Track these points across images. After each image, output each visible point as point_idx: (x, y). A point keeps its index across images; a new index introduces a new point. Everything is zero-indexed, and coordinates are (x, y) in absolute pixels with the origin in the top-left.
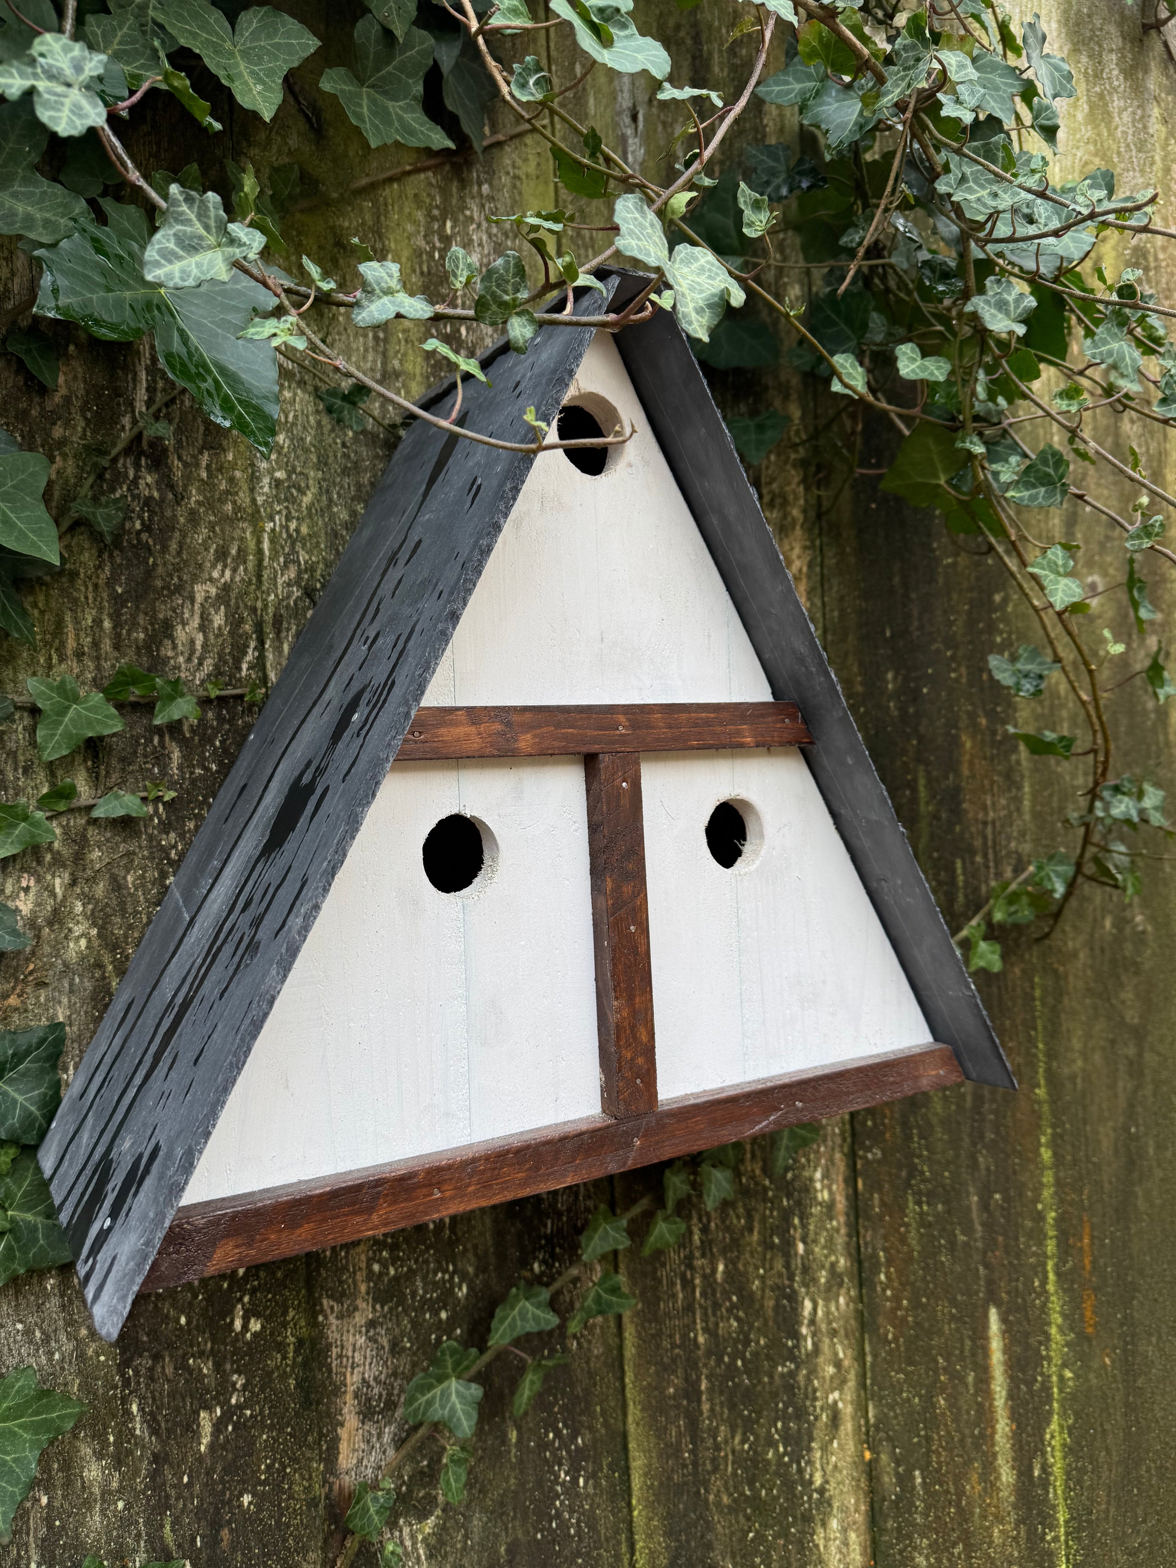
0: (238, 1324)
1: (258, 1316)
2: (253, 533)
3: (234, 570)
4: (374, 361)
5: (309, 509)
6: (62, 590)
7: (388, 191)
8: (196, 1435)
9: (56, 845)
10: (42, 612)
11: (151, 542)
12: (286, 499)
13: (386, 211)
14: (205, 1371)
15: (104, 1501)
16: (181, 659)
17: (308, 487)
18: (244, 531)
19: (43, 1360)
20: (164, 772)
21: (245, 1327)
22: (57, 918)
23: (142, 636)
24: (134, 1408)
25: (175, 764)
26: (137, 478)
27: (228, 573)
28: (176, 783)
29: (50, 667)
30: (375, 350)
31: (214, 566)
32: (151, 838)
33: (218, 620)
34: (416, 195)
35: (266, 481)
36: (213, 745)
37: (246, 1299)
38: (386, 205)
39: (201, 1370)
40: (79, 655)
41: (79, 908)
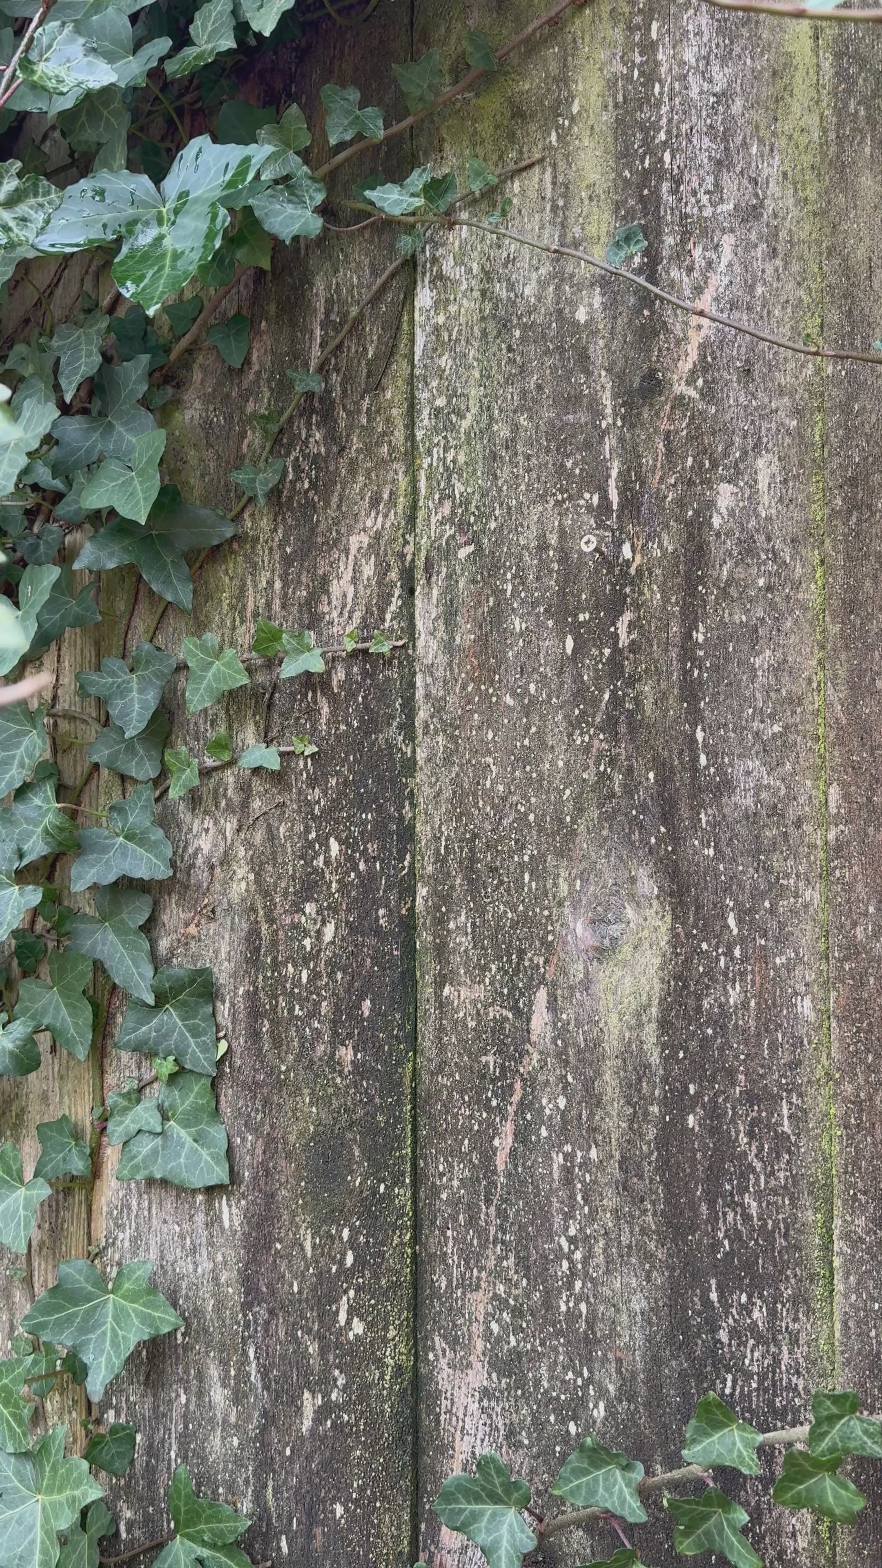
0: (342, 1317)
1: (362, 1318)
2: (406, 472)
3: (386, 516)
4: (552, 236)
5: (468, 434)
6: (245, 556)
7: (577, 22)
8: (299, 1410)
9: (230, 792)
10: (231, 579)
11: (316, 499)
12: (445, 429)
13: (575, 48)
14: (311, 1350)
15: (224, 1430)
16: (335, 614)
17: (468, 409)
18: (396, 472)
19: (191, 1267)
20: (314, 728)
21: (349, 1322)
22: (226, 861)
23: (304, 593)
24: (251, 1353)
25: (323, 721)
26: (309, 436)
27: (380, 520)
28: (323, 738)
29: (234, 628)
30: (552, 223)
31: (368, 515)
32: (300, 792)
33: (368, 570)
34: (613, 10)
35: (426, 412)
36: (356, 701)
37: (352, 1293)
38: (574, 41)
39: (307, 1347)
40: (256, 615)
41: (242, 853)
